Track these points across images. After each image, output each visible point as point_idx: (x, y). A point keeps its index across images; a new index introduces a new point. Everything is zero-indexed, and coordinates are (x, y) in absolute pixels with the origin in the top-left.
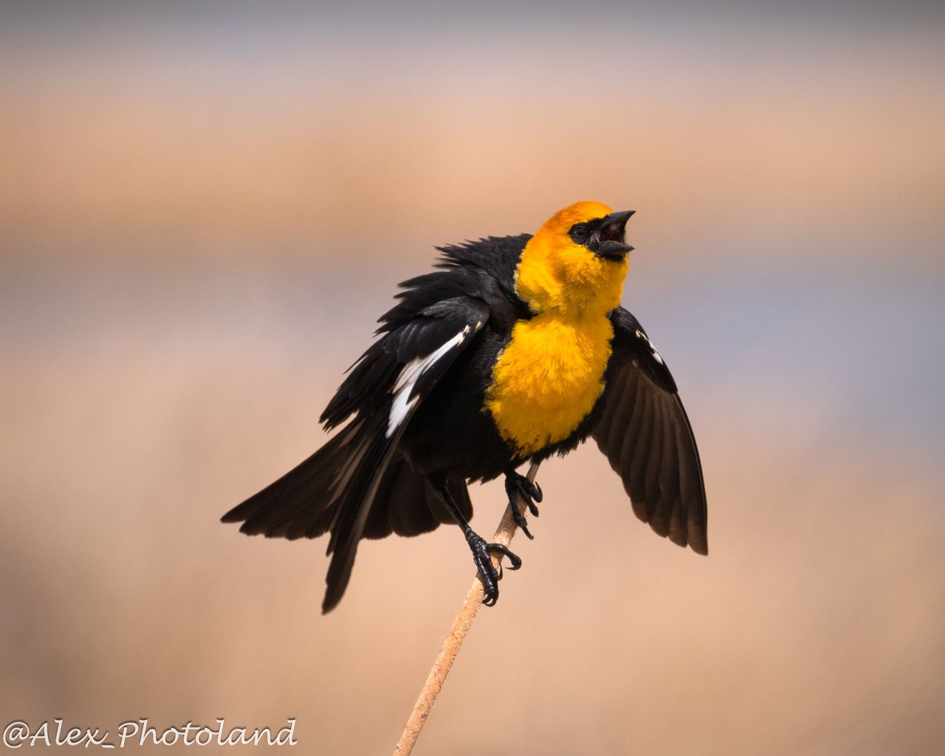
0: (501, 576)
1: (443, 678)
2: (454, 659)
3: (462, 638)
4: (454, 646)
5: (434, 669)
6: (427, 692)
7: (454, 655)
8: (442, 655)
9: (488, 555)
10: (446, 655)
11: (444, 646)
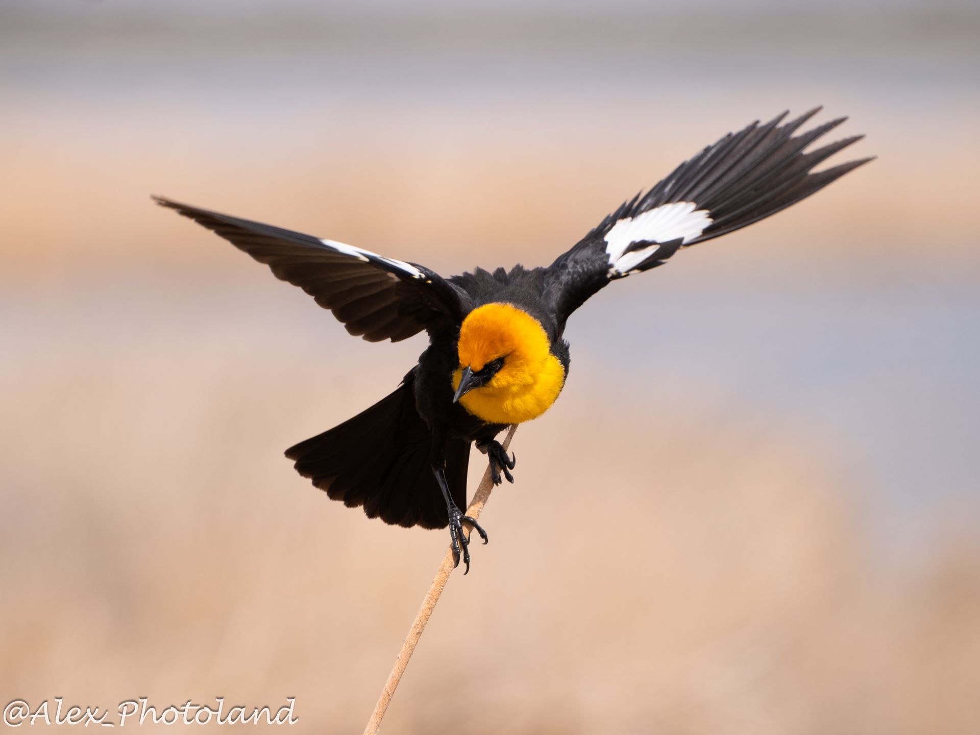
0: (468, 542)
1: (434, 604)
2: (442, 589)
3: (449, 573)
4: (442, 579)
5: (427, 597)
6: (421, 615)
7: (443, 586)
8: (433, 586)
9: (461, 524)
10: (436, 586)
11: (435, 580)
